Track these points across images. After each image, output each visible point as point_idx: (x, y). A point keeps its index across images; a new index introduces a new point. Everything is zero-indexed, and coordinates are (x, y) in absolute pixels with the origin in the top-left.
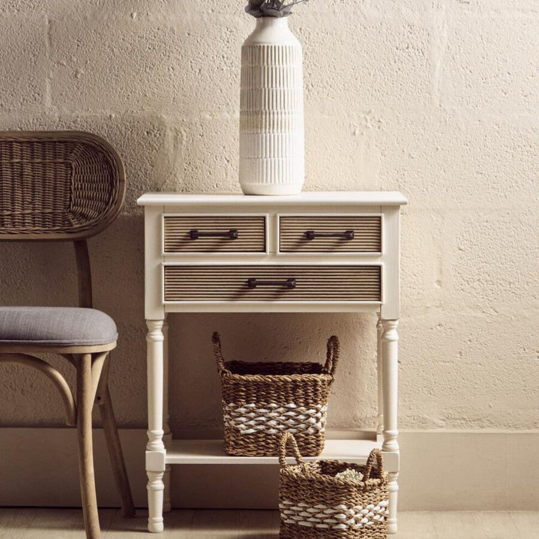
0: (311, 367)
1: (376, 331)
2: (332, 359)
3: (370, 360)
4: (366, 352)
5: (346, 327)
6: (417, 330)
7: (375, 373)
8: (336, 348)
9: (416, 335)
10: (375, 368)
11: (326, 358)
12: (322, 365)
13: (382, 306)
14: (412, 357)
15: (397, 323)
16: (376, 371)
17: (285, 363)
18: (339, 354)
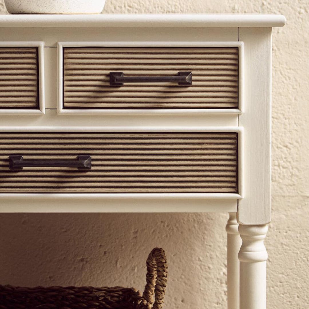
0: (120, 295)
1: (225, 235)
2: (155, 284)
3: (215, 281)
4: (209, 268)
5: (177, 228)
6: (289, 232)
7: (223, 300)
8: (161, 269)
9: (287, 240)
10: (223, 293)
11: (146, 283)
12: (138, 292)
13: (240, 202)
14: (281, 275)
15: (265, 229)
16: (225, 298)
17: (80, 288)
18: (166, 281)
